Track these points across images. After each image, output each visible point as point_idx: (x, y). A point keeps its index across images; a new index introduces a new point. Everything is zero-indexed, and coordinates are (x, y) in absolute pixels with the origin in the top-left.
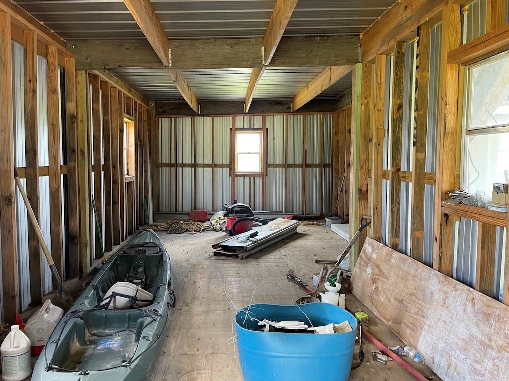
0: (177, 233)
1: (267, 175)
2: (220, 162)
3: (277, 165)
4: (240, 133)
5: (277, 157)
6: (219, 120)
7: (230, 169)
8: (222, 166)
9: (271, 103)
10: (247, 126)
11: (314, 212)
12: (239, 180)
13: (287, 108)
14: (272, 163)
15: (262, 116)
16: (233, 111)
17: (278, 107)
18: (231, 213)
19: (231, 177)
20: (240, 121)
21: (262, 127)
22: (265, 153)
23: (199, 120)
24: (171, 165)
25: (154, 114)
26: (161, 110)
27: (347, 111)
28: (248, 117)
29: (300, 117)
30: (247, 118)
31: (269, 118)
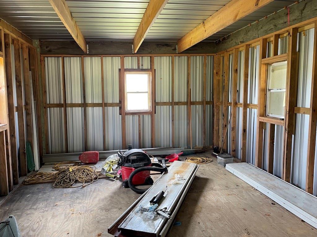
0: (64, 187)
1: (155, 113)
2: (110, 101)
3: (164, 104)
4: (129, 74)
5: (164, 96)
6: (108, 60)
7: (120, 108)
8: (112, 105)
9: (158, 45)
10: (135, 67)
11: (197, 145)
12: (129, 118)
13: (173, 50)
14: (160, 101)
15: (149, 58)
16: (121, 51)
17: (164, 49)
18: (127, 162)
19: (121, 115)
20: (129, 62)
21: (149, 68)
22: (153, 92)
23: (88, 60)
24: (59, 105)
25: (39, 53)
26: (47, 49)
27: (234, 51)
28: (136, 57)
29: (184, 58)
30: (135, 59)
31: (156, 59)
